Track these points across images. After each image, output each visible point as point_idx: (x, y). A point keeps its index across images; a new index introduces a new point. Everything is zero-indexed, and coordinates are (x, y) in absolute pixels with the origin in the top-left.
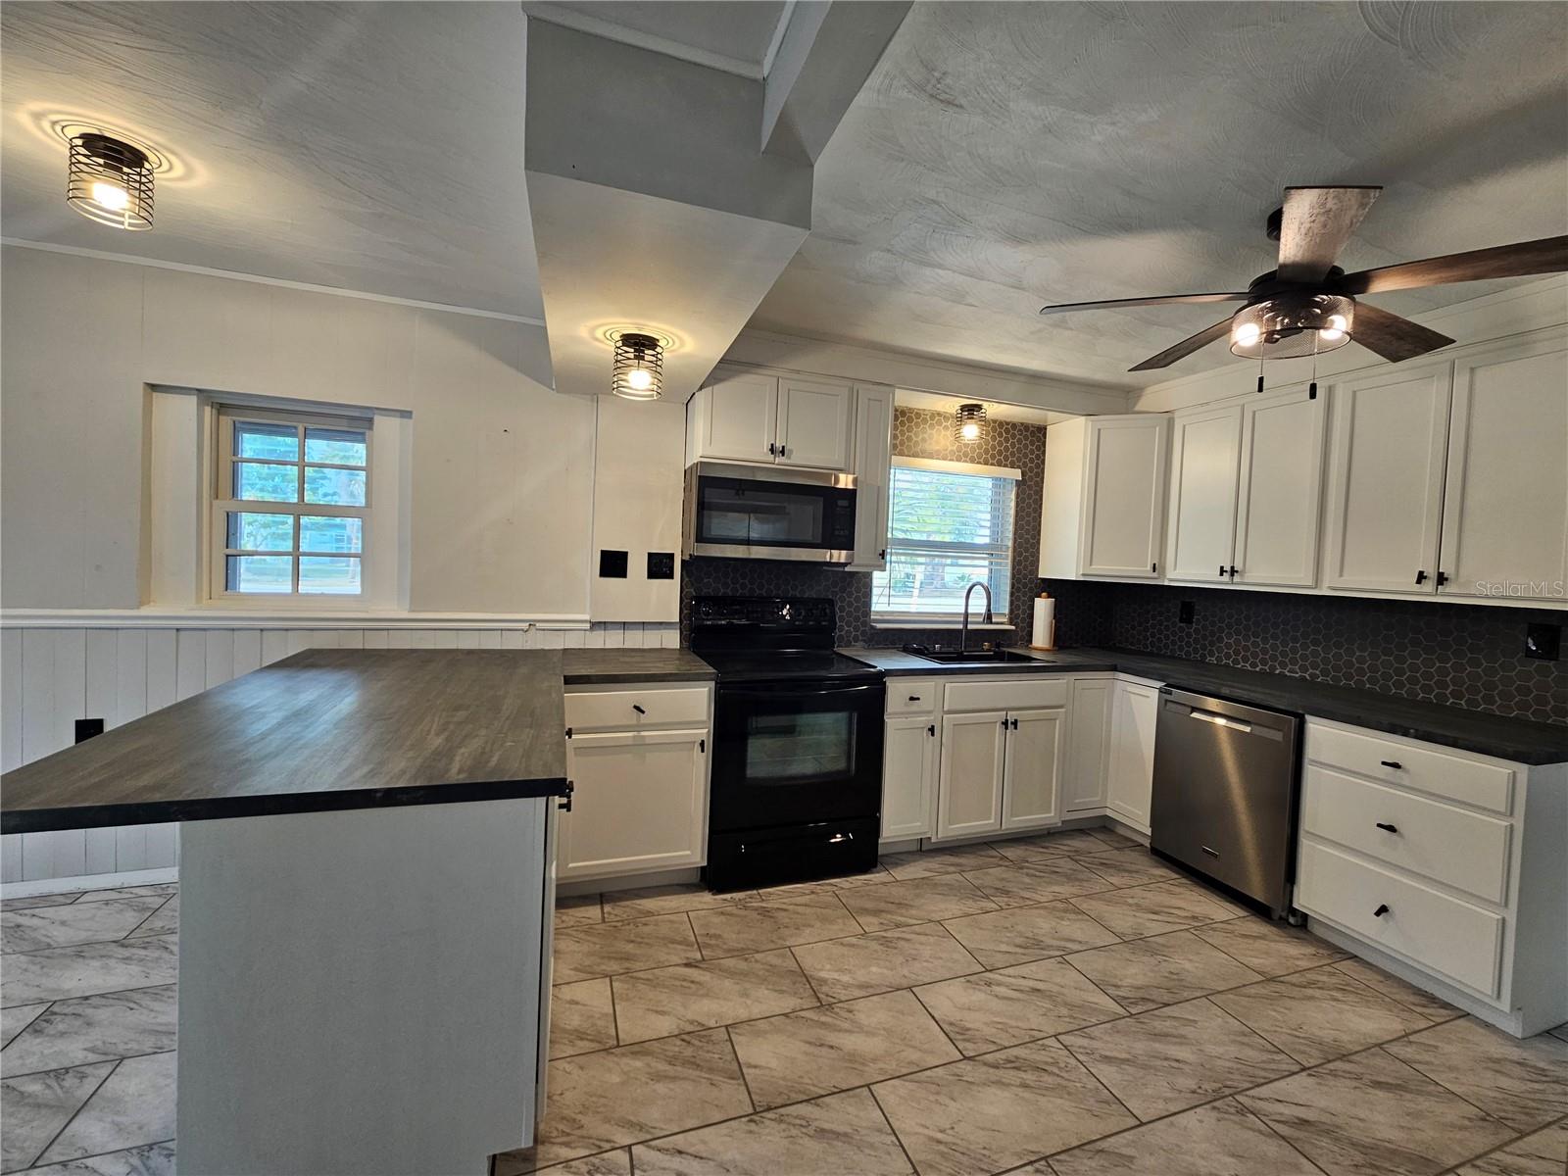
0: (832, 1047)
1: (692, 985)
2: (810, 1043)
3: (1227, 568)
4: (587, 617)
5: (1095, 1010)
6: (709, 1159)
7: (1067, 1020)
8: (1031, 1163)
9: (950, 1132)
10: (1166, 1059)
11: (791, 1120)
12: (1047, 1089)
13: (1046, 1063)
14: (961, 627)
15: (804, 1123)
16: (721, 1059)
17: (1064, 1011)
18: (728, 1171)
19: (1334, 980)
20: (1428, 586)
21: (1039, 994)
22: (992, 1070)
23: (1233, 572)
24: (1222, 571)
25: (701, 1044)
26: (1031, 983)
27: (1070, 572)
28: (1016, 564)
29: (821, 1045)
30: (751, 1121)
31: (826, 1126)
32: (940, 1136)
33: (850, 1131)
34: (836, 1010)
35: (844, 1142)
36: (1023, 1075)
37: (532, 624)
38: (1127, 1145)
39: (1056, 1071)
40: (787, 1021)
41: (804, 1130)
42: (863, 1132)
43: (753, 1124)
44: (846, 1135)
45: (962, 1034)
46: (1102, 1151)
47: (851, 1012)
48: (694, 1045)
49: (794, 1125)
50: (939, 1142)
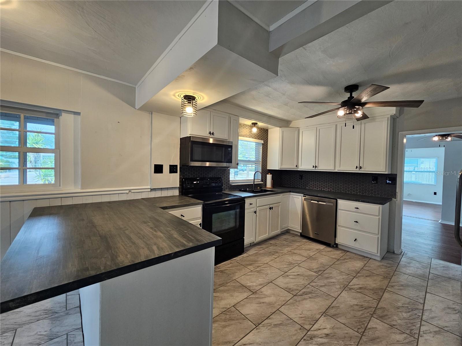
0: (263, 303)
1: (216, 298)
2: (257, 304)
3: (314, 166)
4: (149, 187)
5: (312, 276)
6: (254, 343)
7: (308, 280)
8: (322, 315)
9: (302, 314)
10: (331, 283)
11: (266, 325)
12: (314, 297)
13: (311, 291)
14: (253, 183)
15: (269, 324)
16: (238, 315)
17: (307, 278)
18: (260, 344)
19: (348, 257)
20: (358, 169)
21: (299, 275)
22: (301, 296)
23: (316, 167)
24: (313, 167)
25: (230, 313)
26: (296, 273)
27: (277, 168)
28: (262, 166)
29: (260, 303)
30: (257, 329)
31: (276, 323)
32: (301, 316)
33: (282, 322)
34: (258, 293)
35: (282, 326)
36: (308, 295)
37: (130, 191)
38: (337, 304)
39: (314, 292)
40: (248, 300)
41: (271, 326)
42: (285, 321)
43: (258, 330)
44: (281, 324)
45: (290, 290)
46: (333, 307)
47: (262, 292)
48: (228, 314)
49: (268, 326)
50: (302, 317)
